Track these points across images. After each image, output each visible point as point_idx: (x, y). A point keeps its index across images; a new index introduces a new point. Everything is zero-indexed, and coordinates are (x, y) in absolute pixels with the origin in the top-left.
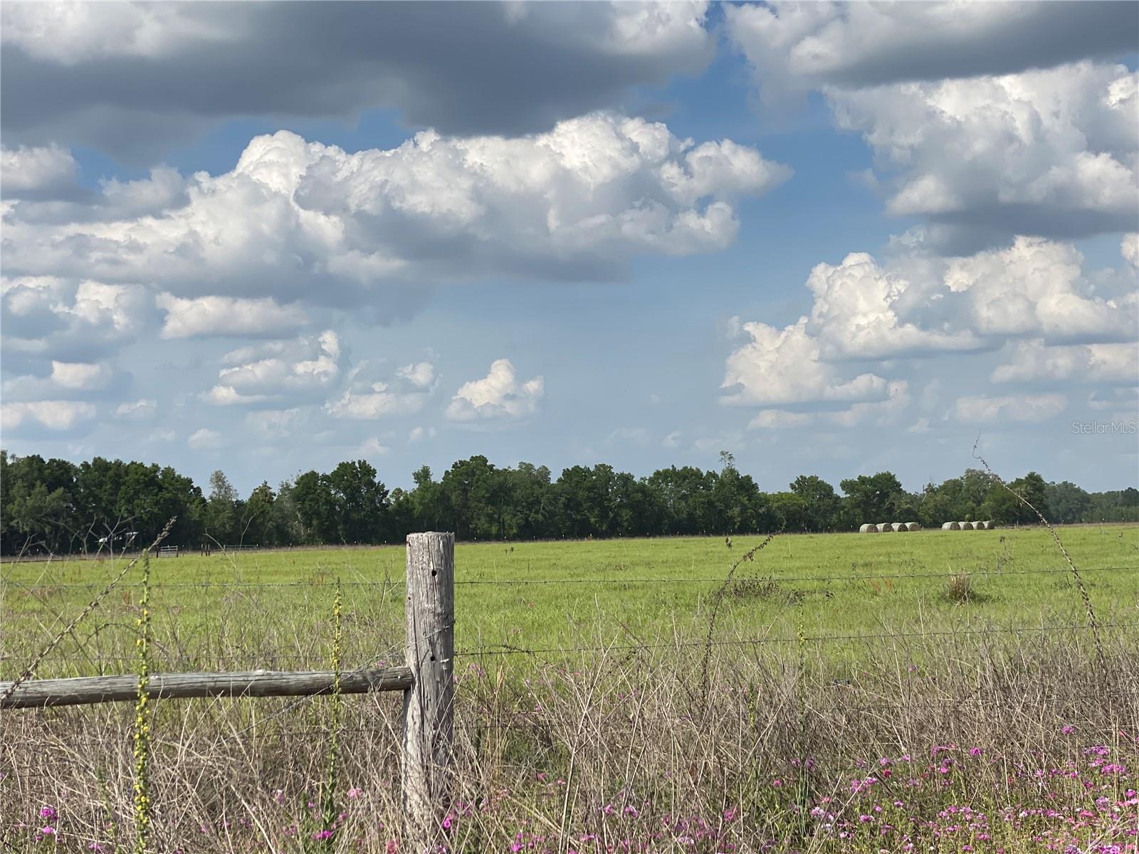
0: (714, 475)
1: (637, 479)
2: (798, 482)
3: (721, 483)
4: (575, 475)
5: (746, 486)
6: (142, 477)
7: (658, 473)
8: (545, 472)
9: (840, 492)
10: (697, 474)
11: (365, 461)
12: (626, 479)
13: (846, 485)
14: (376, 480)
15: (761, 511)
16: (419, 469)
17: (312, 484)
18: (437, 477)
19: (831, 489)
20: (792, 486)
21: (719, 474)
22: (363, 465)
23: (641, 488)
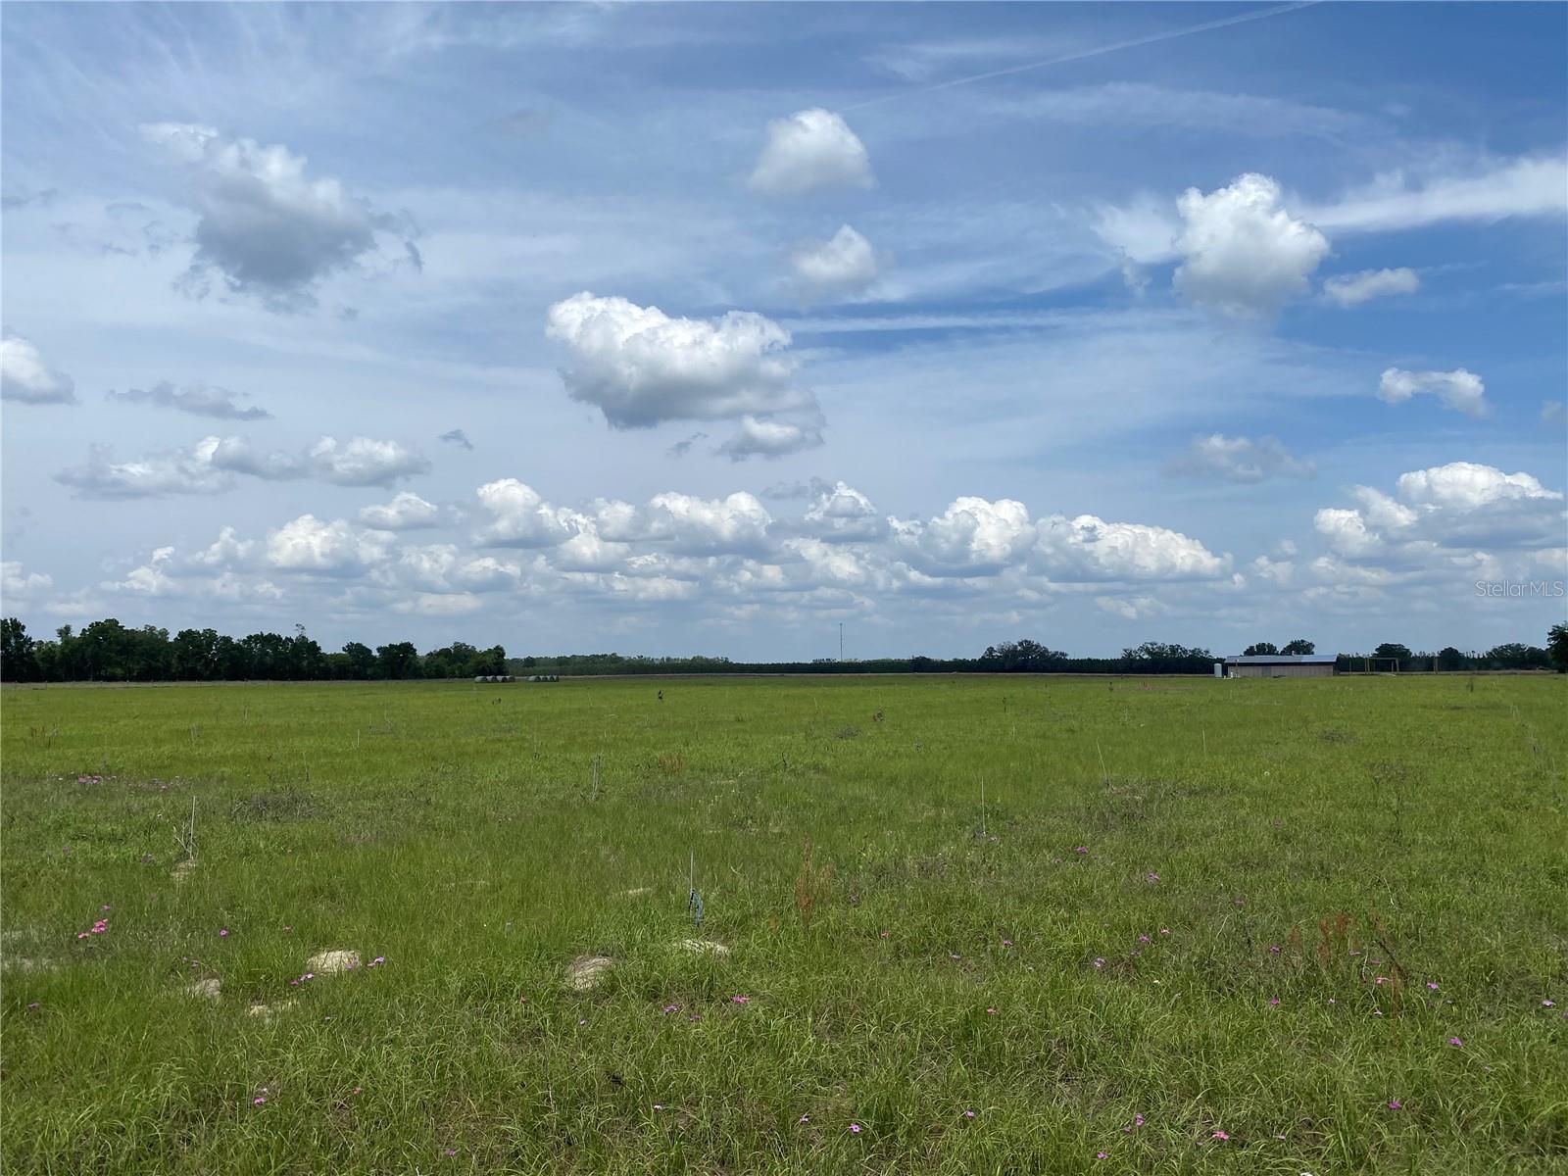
0: (290, 640)
1: (235, 641)
2: (348, 646)
3: (295, 645)
4: (187, 636)
5: (313, 647)
7: (250, 637)
8: (165, 633)
9: (375, 653)
10: (279, 638)
11: (15, 620)
12: (227, 640)
13: (379, 649)
14: (24, 634)
15: (322, 665)
16: (62, 626)
18: (76, 633)
19: (370, 651)
20: (344, 649)
21: (294, 638)
22: (14, 622)
23: (237, 647)
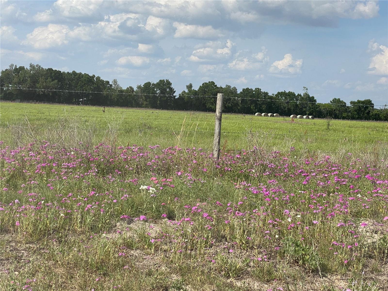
1: (270, 95)
2: (333, 100)
3: (302, 98)
4: (247, 91)
5: (312, 100)
6: (87, 79)
7: (279, 93)
8: (235, 89)
10: (293, 94)
11: (168, 80)
12: (266, 94)
14: (172, 87)
15: (317, 109)
16: (188, 84)
17: (148, 86)
21: (302, 95)
23: (271, 98)
